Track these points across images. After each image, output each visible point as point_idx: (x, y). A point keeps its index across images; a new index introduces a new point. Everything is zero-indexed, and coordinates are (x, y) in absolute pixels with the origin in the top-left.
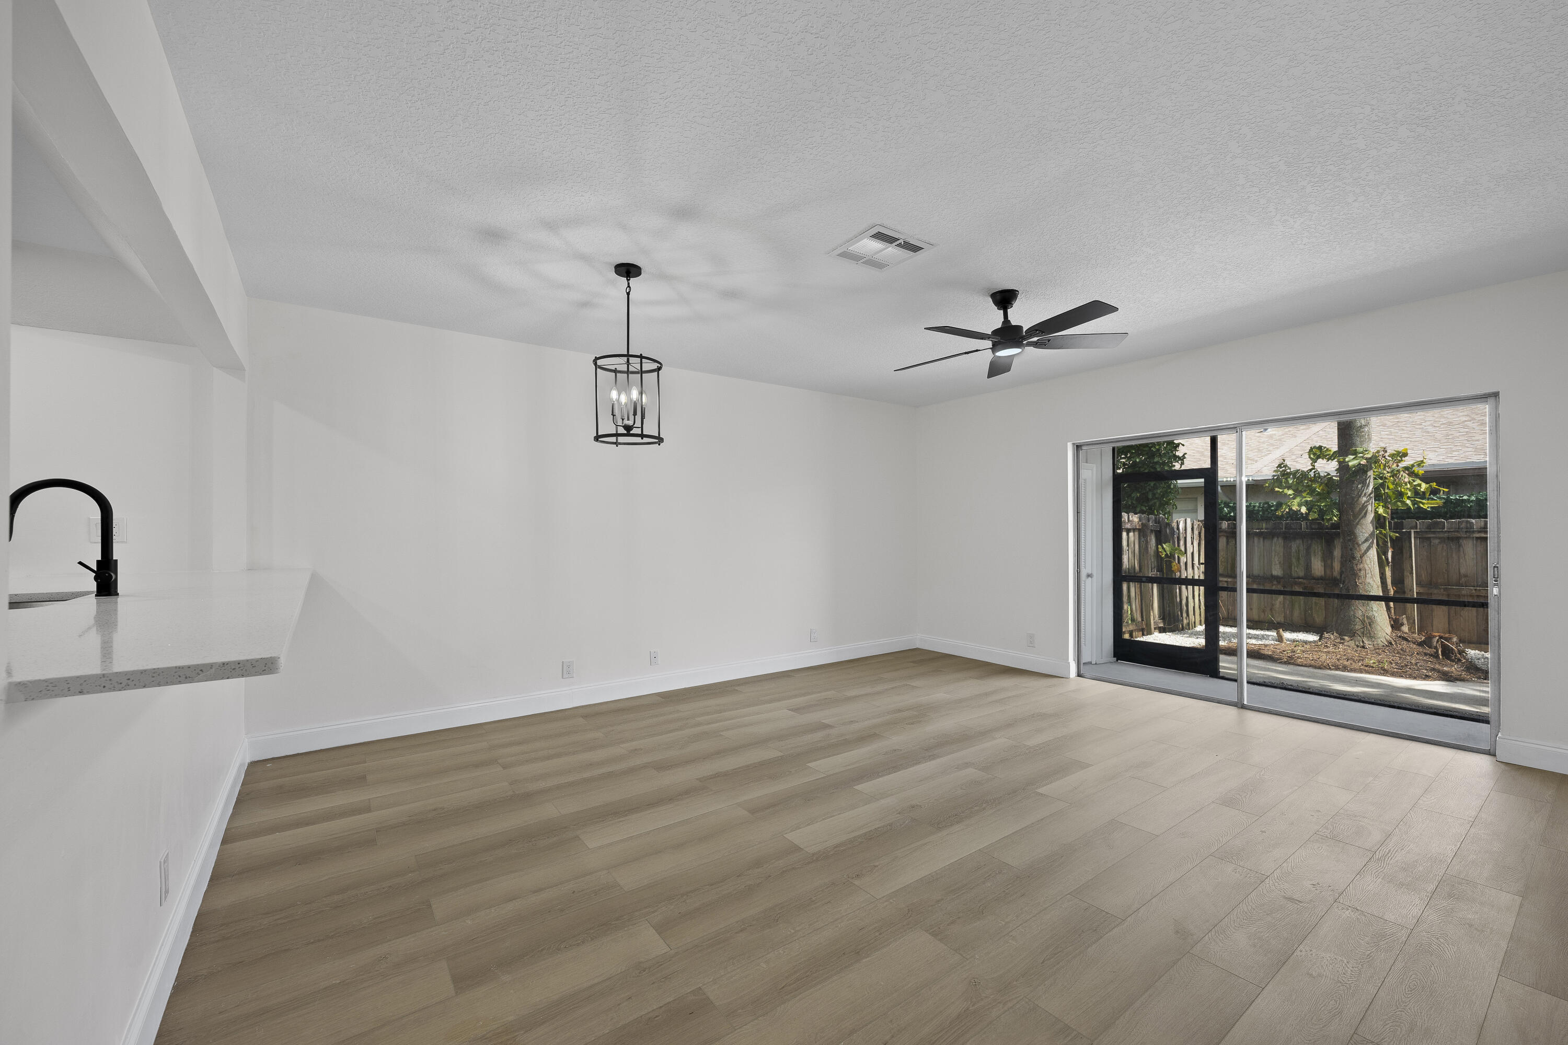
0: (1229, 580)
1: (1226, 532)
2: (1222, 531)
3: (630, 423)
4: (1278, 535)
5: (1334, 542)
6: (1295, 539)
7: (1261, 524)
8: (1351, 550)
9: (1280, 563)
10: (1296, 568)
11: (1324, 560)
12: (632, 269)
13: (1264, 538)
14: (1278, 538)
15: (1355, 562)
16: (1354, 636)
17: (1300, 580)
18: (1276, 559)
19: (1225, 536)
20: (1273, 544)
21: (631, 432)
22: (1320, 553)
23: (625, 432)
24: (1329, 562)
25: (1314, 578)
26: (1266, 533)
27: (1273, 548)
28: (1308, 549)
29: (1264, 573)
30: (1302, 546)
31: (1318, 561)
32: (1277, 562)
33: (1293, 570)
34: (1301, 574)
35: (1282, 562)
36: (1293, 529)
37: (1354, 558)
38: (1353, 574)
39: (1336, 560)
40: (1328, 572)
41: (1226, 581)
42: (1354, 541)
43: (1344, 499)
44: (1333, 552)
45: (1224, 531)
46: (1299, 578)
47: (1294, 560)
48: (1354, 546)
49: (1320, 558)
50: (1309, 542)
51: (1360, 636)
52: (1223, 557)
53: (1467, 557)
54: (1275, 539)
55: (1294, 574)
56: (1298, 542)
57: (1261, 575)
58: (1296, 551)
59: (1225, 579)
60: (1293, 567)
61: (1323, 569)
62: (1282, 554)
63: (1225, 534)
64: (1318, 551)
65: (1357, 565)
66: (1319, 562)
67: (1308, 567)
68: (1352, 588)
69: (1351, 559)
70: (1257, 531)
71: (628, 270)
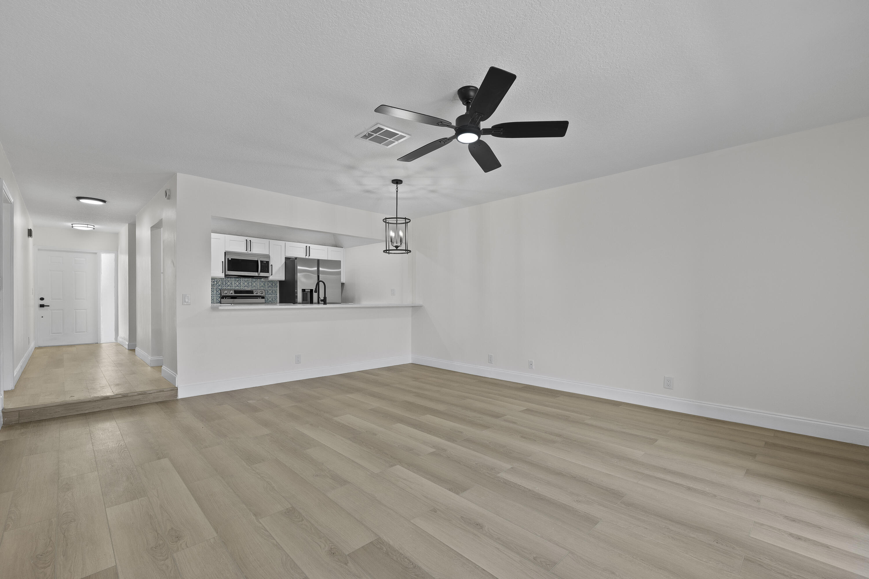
3: (399, 244)
12: (398, 181)
21: (398, 249)
23: (396, 249)
71: (397, 182)
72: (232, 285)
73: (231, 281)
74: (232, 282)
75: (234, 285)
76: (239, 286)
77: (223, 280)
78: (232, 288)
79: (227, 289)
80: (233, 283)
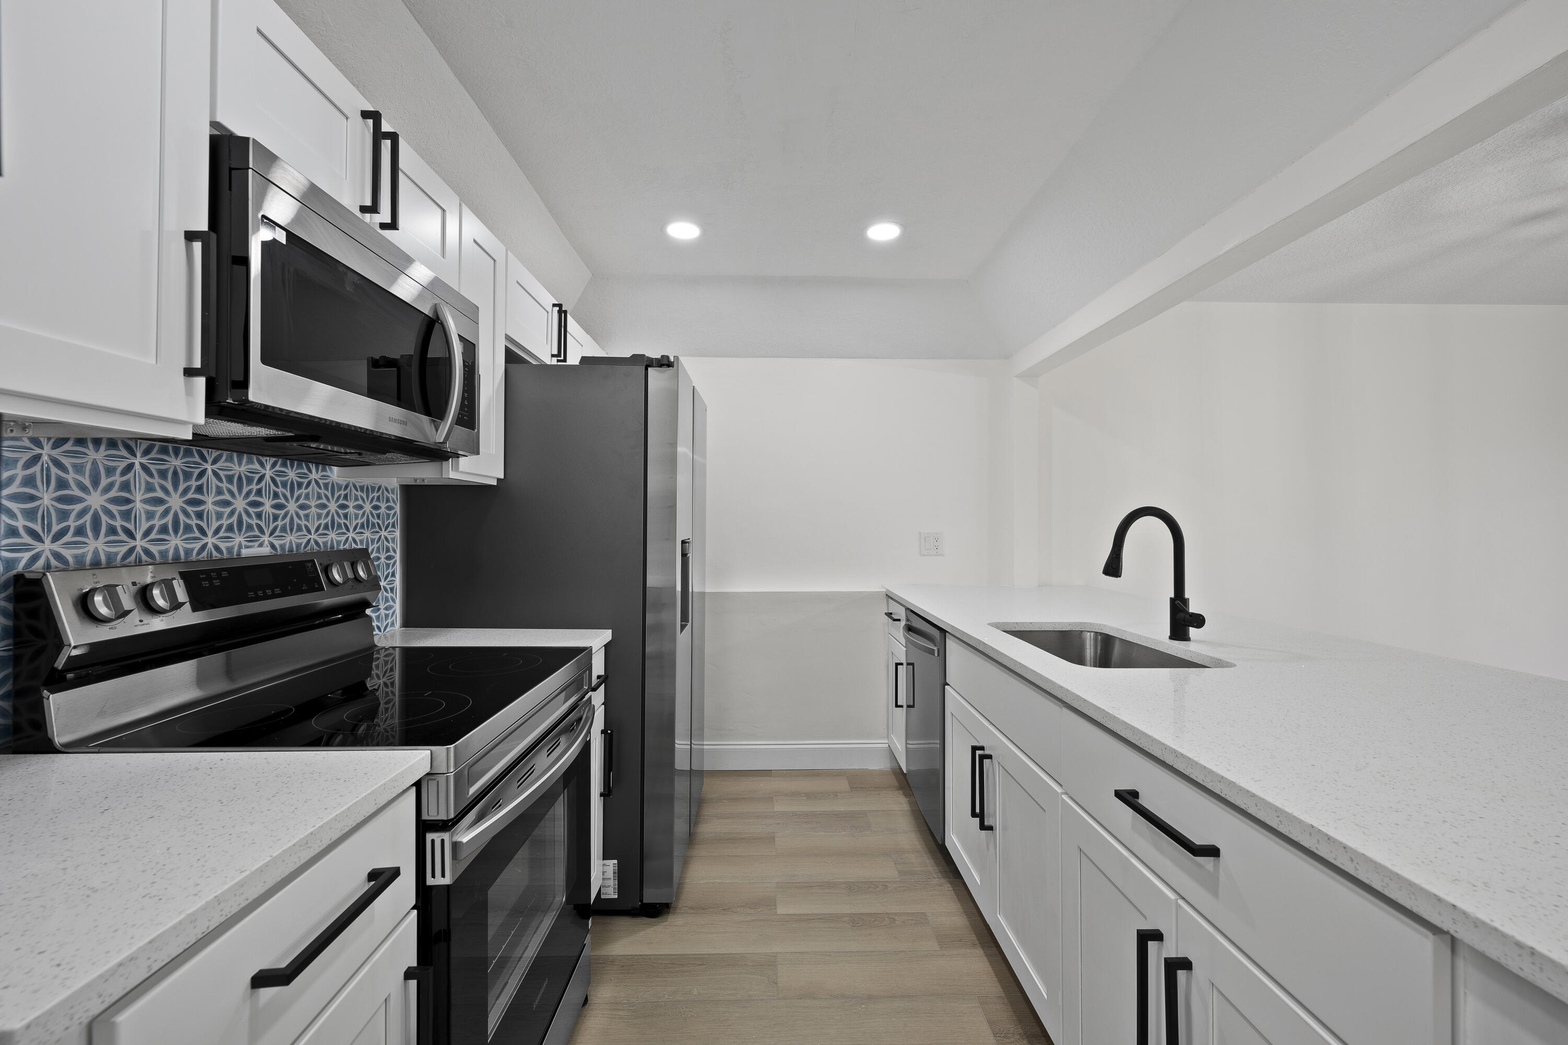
72: (126, 515)
73: (118, 479)
74: (125, 487)
75: (150, 516)
76: (188, 528)
77: (36, 459)
78: (123, 550)
79: (79, 560)
80: (138, 496)
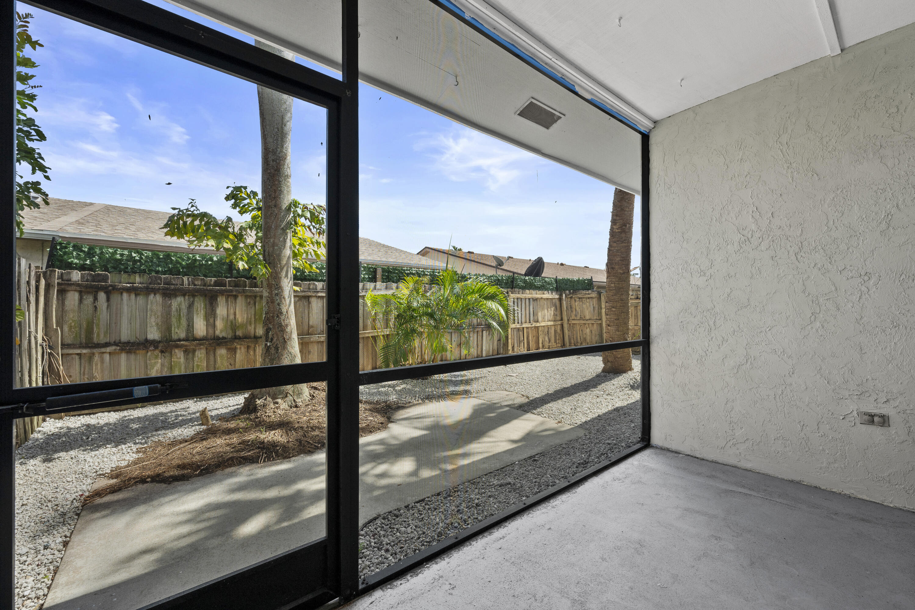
0: (84, 351)
1: (78, 285)
2: (73, 284)
4: (155, 291)
5: (217, 299)
6: (176, 296)
7: (132, 277)
8: (279, 304)
9: (157, 324)
10: (176, 329)
11: (207, 318)
13: (136, 295)
14: (155, 294)
15: (283, 317)
16: (286, 396)
17: (182, 342)
18: (153, 319)
19: (75, 291)
20: (149, 302)
22: (202, 312)
24: (211, 320)
25: (195, 339)
26: (140, 288)
27: (149, 307)
28: (190, 306)
29: (136, 338)
30: (183, 304)
31: (200, 321)
32: (154, 324)
33: (173, 331)
34: (183, 335)
35: (160, 324)
36: (174, 285)
37: (281, 313)
38: (282, 331)
39: (218, 318)
40: (211, 331)
41: (77, 354)
42: (282, 295)
43: (271, 249)
44: (216, 311)
45: (77, 284)
46: (180, 340)
47: (174, 320)
48: (281, 301)
49: (202, 317)
50: (192, 299)
51: (291, 396)
52: (74, 321)
53: (313, 311)
54: (152, 296)
55: (175, 337)
56: (180, 299)
57: (132, 341)
58: (177, 309)
59: (78, 351)
60: (173, 329)
61: (205, 328)
62: (160, 314)
63: (78, 288)
64: (200, 309)
65: (284, 320)
66: (202, 320)
67: (190, 326)
68: (281, 346)
69: (279, 315)
70: (128, 285)
